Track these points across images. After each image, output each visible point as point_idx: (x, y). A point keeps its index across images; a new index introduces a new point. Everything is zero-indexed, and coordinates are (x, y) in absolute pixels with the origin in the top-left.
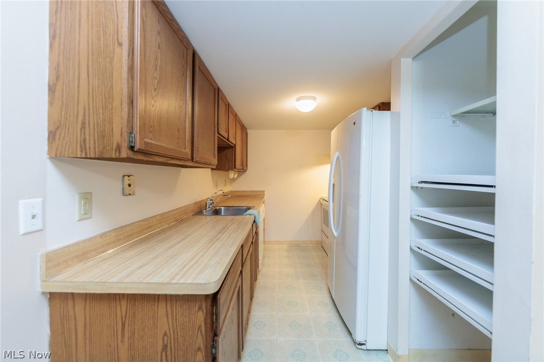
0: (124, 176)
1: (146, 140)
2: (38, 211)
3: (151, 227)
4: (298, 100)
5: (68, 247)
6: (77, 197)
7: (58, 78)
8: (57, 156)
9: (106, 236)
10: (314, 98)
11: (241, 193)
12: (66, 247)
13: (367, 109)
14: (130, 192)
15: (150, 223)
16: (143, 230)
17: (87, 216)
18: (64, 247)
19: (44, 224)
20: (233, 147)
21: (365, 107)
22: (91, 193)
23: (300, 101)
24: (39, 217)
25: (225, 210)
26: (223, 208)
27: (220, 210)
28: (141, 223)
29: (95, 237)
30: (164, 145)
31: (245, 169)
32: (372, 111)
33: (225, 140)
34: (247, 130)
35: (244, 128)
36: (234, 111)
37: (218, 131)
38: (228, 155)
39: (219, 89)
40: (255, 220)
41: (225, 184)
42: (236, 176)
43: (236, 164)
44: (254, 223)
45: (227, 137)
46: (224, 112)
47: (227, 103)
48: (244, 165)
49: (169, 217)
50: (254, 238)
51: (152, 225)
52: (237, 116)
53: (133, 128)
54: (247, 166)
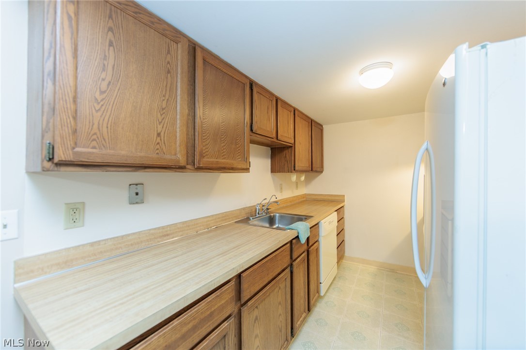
0: (130, 185)
3: (168, 235)
4: (362, 72)
5: (46, 254)
6: (64, 207)
9: (100, 245)
10: (389, 64)
11: (317, 197)
12: (43, 255)
14: (137, 201)
15: (166, 231)
17: (77, 224)
18: (39, 256)
19: (19, 233)
20: (291, 147)
22: (84, 203)
23: (364, 74)
24: (13, 226)
25: (280, 217)
26: (278, 214)
27: (275, 217)
28: (152, 232)
30: (123, 153)
31: (318, 170)
32: (483, 47)
33: (272, 140)
34: (322, 126)
35: (313, 125)
36: (291, 106)
37: (252, 130)
38: (287, 156)
39: (252, 84)
40: (297, 237)
41: (297, 187)
42: (303, 178)
43: (296, 166)
44: (294, 241)
45: (274, 135)
46: (268, 108)
47: (275, 99)
48: (314, 166)
49: (197, 224)
50: (298, 260)
51: (169, 232)
52: (296, 112)
53: (54, 137)
54: (322, 167)
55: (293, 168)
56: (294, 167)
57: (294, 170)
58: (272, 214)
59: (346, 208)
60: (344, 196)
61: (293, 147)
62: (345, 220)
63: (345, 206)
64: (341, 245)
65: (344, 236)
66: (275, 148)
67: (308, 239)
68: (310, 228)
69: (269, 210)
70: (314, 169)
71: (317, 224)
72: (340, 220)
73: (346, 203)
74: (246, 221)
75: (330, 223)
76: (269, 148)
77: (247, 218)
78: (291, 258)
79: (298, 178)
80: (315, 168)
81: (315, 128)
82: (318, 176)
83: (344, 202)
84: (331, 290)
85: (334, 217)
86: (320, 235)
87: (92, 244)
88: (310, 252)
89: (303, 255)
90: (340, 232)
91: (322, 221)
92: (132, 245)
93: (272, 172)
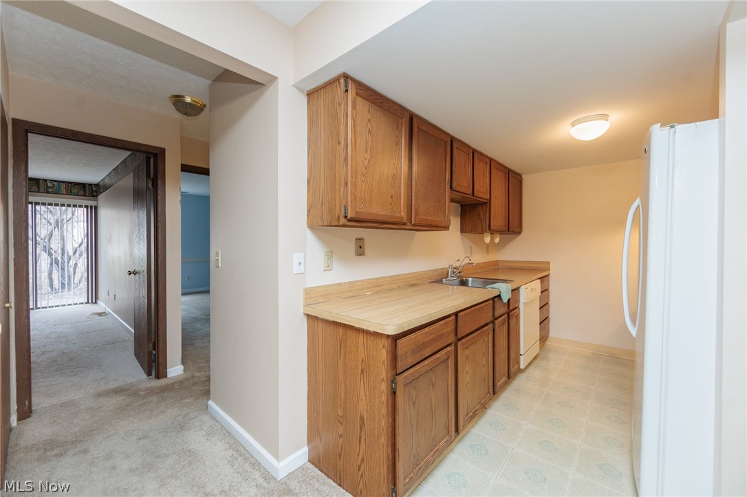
0: (357, 239)
1: (357, 210)
2: (302, 261)
3: (380, 286)
4: (573, 124)
5: (317, 287)
6: (323, 253)
7: (311, 174)
8: (311, 226)
9: (341, 286)
10: (605, 117)
13: (661, 126)
14: (360, 253)
15: (379, 282)
16: (372, 287)
17: (329, 268)
18: (315, 287)
19: (305, 270)
20: (486, 203)
21: (657, 123)
22: (332, 252)
23: (577, 127)
24: (302, 265)
25: (472, 281)
26: (470, 279)
27: (467, 281)
28: (370, 281)
29: (334, 285)
30: (375, 212)
31: (516, 230)
32: (672, 127)
33: (468, 196)
34: (520, 176)
35: (510, 175)
36: (487, 157)
37: (451, 188)
38: (481, 213)
39: (453, 139)
40: (499, 296)
41: (488, 252)
42: (497, 240)
43: (492, 224)
44: (496, 299)
45: (471, 192)
46: (465, 163)
47: (471, 151)
48: (511, 225)
49: (399, 280)
50: (500, 319)
51: (380, 284)
52: (493, 162)
53: (347, 202)
54: (520, 226)
55: (488, 228)
56: (490, 226)
57: (490, 229)
58: (464, 278)
60: (549, 263)
61: (488, 204)
62: (550, 293)
63: (550, 276)
64: (544, 321)
65: (548, 311)
66: (466, 205)
67: (509, 300)
68: (512, 291)
69: (461, 274)
70: (511, 230)
71: (518, 288)
72: (545, 291)
73: (552, 272)
74: (439, 281)
75: (532, 290)
76: (459, 205)
77: (439, 279)
78: (493, 316)
79: (492, 240)
80: (512, 227)
81: (513, 180)
82: (515, 238)
83: (549, 270)
84: (532, 367)
85: (537, 285)
86: (520, 301)
87: (338, 285)
88: (510, 316)
89: (504, 317)
90: (544, 306)
91: (522, 287)
92: (358, 290)
93: (461, 232)
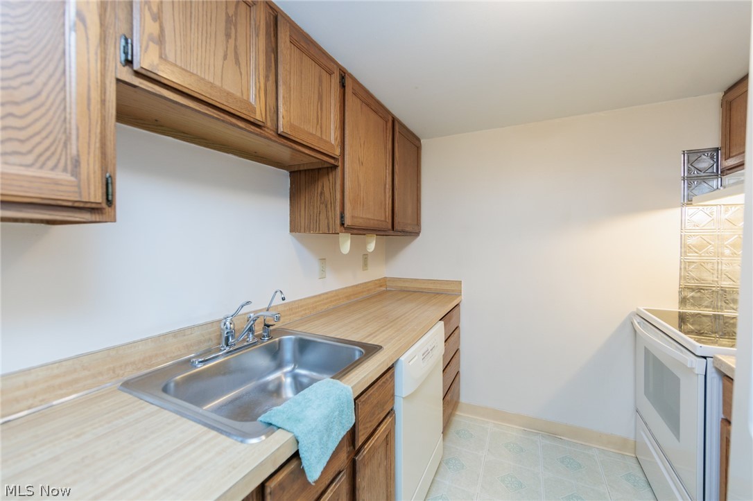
11: (407, 285)
20: (336, 166)
31: (409, 229)
33: (255, 129)
34: (419, 140)
35: (397, 134)
38: (326, 190)
41: (365, 265)
43: (348, 215)
48: (398, 218)
52: (349, 81)
54: (418, 223)
55: (338, 222)
56: (342, 217)
57: (342, 224)
58: (277, 339)
59: (463, 310)
60: (460, 282)
61: (339, 169)
63: (461, 304)
64: (451, 387)
65: (458, 364)
66: (300, 171)
69: (271, 328)
70: (396, 227)
71: (389, 369)
72: (452, 335)
75: (426, 355)
76: (286, 173)
80: (401, 225)
83: (461, 295)
86: (396, 394)
90: (451, 360)
91: (402, 359)
93: (292, 231)
